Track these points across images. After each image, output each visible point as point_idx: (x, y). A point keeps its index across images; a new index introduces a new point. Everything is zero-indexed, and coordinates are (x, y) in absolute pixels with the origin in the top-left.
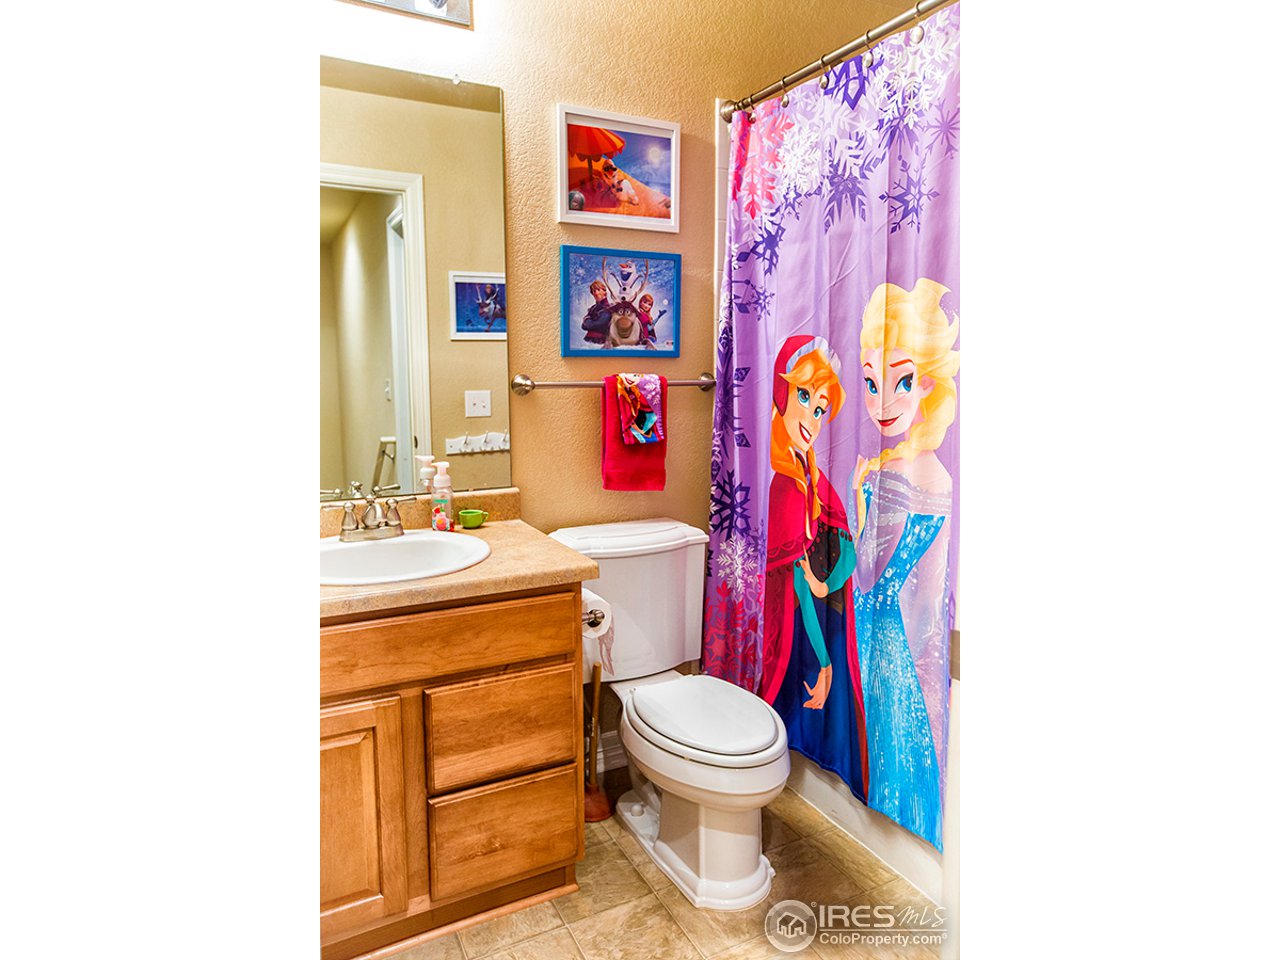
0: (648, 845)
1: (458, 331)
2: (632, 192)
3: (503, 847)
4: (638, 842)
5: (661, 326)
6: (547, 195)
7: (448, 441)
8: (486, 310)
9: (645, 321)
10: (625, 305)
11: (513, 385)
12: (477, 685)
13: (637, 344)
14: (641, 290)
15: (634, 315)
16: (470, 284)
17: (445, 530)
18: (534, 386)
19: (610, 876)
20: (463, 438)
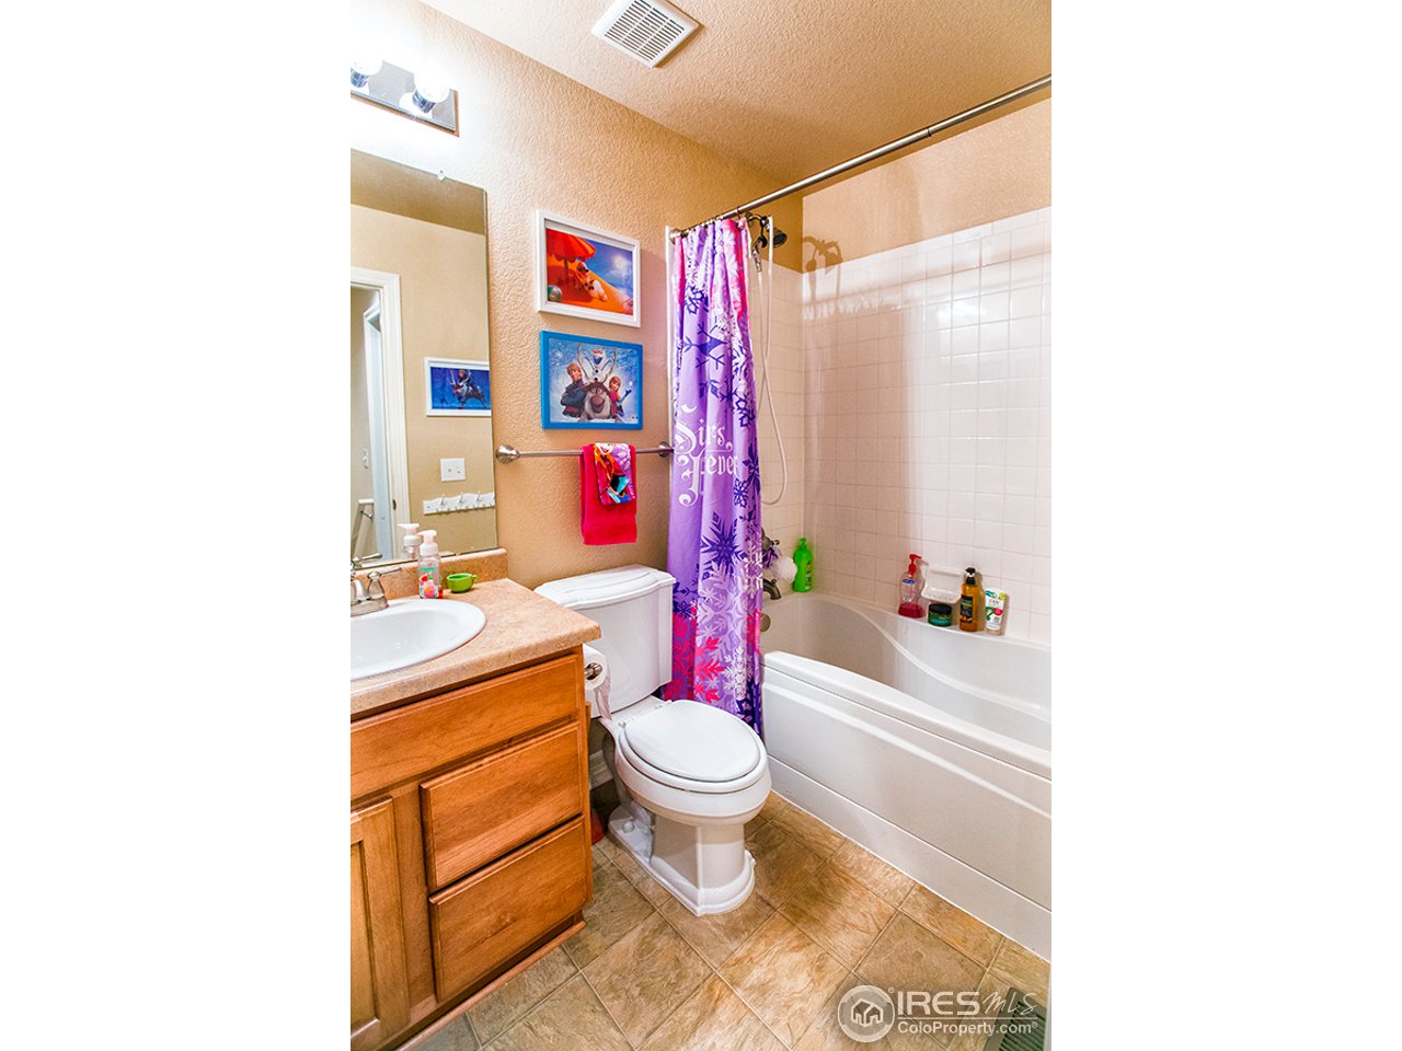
0: (644, 860)
1: (433, 408)
2: (602, 291)
3: (514, 920)
4: (634, 859)
5: (627, 403)
6: (529, 285)
7: (426, 503)
8: (459, 391)
9: (614, 399)
10: (597, 385)
11: (497, 455)
12: (481, 766)
13: (608, 418)
14: (610, 373)
15: (605, 394)
16: (445, 369)
17: (434, 597)
18: (519, 456)
19: (613, 903)
20: (440, 500)
